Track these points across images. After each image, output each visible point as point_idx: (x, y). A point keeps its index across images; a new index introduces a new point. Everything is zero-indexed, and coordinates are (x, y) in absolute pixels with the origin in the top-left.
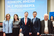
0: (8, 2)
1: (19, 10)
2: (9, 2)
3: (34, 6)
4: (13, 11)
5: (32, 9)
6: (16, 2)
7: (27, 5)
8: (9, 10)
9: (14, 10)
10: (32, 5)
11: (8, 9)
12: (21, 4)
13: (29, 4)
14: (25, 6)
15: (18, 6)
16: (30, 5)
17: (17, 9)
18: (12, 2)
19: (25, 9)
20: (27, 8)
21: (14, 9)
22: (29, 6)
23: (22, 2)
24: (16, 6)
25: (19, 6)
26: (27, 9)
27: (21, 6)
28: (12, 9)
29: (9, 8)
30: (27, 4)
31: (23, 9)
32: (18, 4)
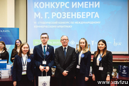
0: (36, 5)
1: (63, 25)
2: (38, 5)
3: (97, 15)
4: (47, 27)
5: (92, 23)
6: (55, 5)
7: (81, 14)
8: (39, 25)
9: (51, 25)
10: (94, 15)
11: (35, 23)
12: (66, 10)
13: (85, 10)
14: (77, 15)
15: (59, 16)
16: (88, 14)
17: (56, 23)
18: (45, 5)
19: (77, 23)
20: (80, 20)
21: (49, 23)
22: (87, 16)
24: (54, 15)
25: (62, 16)
26: (82, 23)
27: (67, 15)
28: (44, 23)
29: (37, 18)
30: (81, 10)
31: (72, 23)
32: (59, 10)
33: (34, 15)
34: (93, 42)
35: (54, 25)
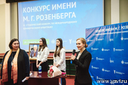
0: (24, 10)
1: (45, 26)
2: (26, 10)
3: (74, 15)
5: (70, 22)
6: (39, 8)
10: (71, 15)
12: (48, 13)
14: (57, 16)
16: (66, 15)
19: (56, 23)
20: (59, 20)
21: (35, 25)
22: (65, 16)
23: (50, 8)
24: (38, 17)
25: (45, 18)
26: (61, 23)
27: (48, 17)
28: (30, 25)
29: (25, 21)
30: (60, 11)
31: (53, 23)
32: (42, 13)
33: (23, 19)
34: (70, 40)
35: (38, 26)
